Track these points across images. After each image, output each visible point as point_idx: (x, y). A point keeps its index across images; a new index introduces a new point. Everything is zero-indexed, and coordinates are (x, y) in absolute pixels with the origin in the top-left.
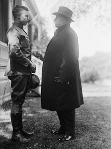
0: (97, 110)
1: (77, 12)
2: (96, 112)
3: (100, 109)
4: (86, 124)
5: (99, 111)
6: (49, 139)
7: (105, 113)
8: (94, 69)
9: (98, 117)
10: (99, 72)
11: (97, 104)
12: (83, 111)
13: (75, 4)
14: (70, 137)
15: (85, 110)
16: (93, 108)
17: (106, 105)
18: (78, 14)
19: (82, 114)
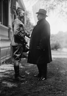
0: (59, 65)
1: (48, 8)
2: (58, 66)
3: (61, 65)
4: (53, 72)
5: (60, 66)
6: (33, 79)
7: (63, 67)
8: (57, 42)
9: (59, 69)
10: (60, 44)
11: (59, 62)
12: (51, 65)
13: (47, 3)
14: (44, 79)
15: (52, 65)
16: (56, 64)
17: (64, 62)
18: (49, 10)
19: (50, 67)
